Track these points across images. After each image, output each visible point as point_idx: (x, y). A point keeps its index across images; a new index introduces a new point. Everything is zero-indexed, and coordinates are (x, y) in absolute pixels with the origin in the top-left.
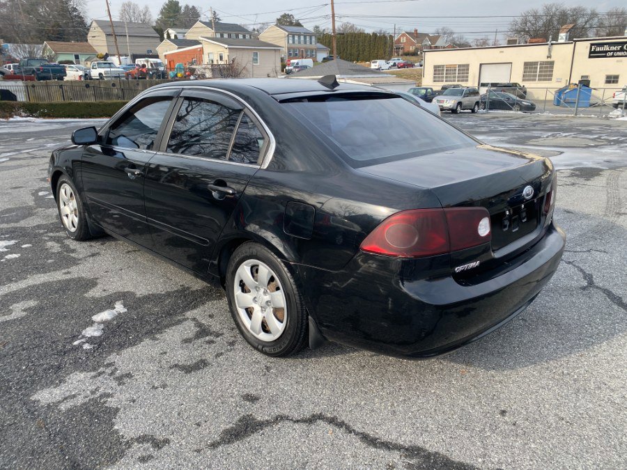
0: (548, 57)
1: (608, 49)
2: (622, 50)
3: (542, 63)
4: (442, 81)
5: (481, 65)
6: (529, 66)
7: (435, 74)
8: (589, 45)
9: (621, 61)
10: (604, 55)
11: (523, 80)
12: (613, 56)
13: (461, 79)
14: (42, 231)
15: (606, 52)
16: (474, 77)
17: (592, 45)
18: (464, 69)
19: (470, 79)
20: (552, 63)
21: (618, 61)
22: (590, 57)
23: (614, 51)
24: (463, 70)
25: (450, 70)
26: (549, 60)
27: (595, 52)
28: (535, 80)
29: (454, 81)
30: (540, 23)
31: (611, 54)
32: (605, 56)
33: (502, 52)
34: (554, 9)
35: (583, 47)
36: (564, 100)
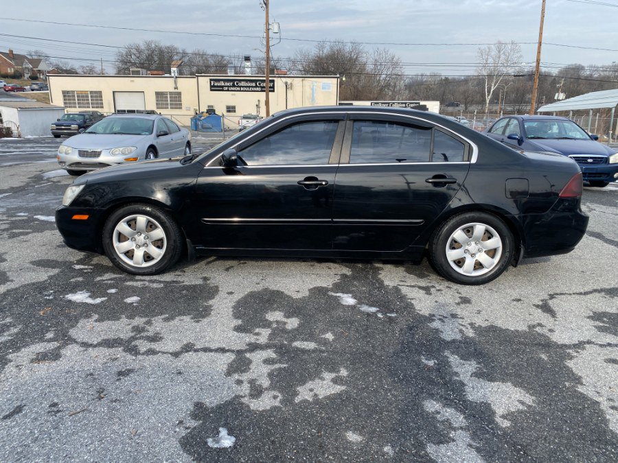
0: (175, 88)
1: (223, 84)
2: (234, 86)
3: (171, 93)
4: (75, 107)
5: (114, 92)
6: (160, 95)
7: (65, 100)
8: (209, 81)
9: (234, 95)
10: (221, 89)
11: (158, 108)
12: (228, 90)
13: (95, 105)
14: (77, 267)
15: (222, 87)
16: (109, 104)
17: (211, 80)
18: (98, 95)
19: (104, 105)
20: (180, 94)
21: (232, 95)
22: (211, 90)
23: (228, 86)
24: (96, 97)
25: (83, 97)
26: (176, 91)
27: (214, 86)
28: (168, 108)
29: (89, 107)
30: (144, 56)
31: (226, 88)
32: (223, 90)
33: (133, 81)
34: (153, 46)
35: (205, 82)
36: (202, 126)
